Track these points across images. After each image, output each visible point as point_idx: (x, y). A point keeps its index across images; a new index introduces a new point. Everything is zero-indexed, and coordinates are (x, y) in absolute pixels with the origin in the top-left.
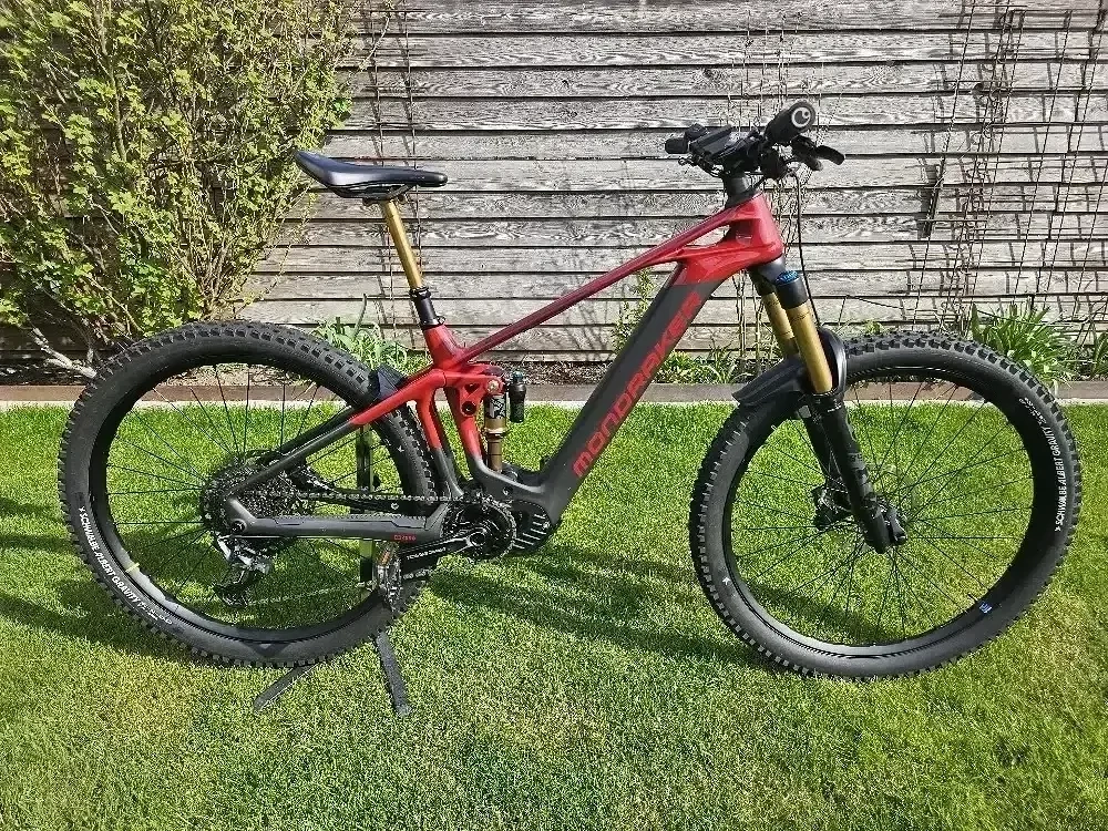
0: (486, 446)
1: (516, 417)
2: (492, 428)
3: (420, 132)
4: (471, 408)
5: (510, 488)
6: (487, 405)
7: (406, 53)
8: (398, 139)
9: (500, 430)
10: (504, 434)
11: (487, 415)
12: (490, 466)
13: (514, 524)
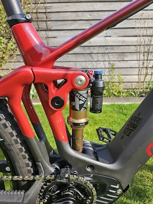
0: (71, 132)
1: (95, 109)
2: (77, 119)
3: (50, 30)
4: (59, 103)
5: (92, 166)
6: (72, 99)
7: (46, 8)
8: (44, 32)
9: (83, 121)
10: (86, 123)
11: (73, 108)
12: (74, 148)
13: (95, 193)
